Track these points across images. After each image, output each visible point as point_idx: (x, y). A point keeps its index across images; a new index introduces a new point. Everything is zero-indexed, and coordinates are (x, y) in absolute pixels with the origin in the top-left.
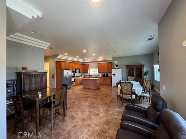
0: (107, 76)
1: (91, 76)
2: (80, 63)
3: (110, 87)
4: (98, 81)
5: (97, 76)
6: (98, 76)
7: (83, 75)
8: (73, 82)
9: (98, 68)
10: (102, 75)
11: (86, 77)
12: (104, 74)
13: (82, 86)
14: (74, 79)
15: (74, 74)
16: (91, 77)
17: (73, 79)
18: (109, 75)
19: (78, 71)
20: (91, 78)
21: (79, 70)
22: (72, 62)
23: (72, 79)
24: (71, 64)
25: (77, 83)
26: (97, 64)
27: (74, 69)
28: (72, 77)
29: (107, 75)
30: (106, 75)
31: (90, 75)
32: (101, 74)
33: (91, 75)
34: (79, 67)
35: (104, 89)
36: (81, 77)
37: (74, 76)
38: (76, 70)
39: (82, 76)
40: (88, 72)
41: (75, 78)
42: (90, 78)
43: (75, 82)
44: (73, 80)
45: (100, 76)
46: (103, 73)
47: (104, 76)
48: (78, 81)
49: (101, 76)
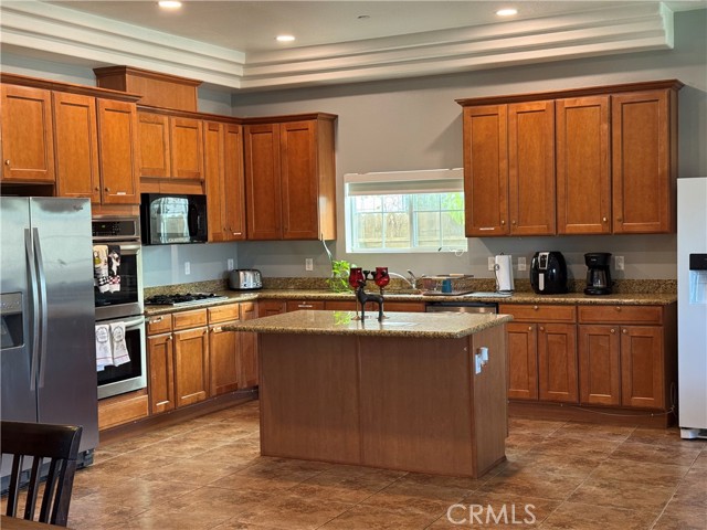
0: (606, 292)
1: (370, 286)
2: (205, 107)
3: (654, 450)
4: (481, 360)
5: (447, 286)
6: (471, 284)
7: (248, 280)
8: (114, 374)
9: (458, 173)
10: (523, 267)
11: (292, 304)
12: (557, 257)
13: (254, 432)
14: (132, 337)
15: (129, 264)
16: (378, 304)
17: (120, 327)
18: (621, 265)
19: (173, 213)
20: (372, 315)
21: (197, 206)
22: (91, 83)
23: (101, 330)
24: (76, 115)
25: (172, 394)
26: (445, 109)
27: (126, 192)
28: (103, 299)
29: (600, 262)
30: (579, 271)
31: (357, 277)
32: (503, 262)
33: (381, 276)
34: (190, 166)
35: (580, 479)
36: (226, 311)
37: (129, 294)
38: (146, 200)
39: (229, 286)
40: (325, 232)
41: (139, 323)
42: (371, 323)
43: (142, 381)
44: (109, 349)
45: (491, 285)
46: (533, 246)
47: (560, 284)
48: (188, 363)
49: (504, 282)
